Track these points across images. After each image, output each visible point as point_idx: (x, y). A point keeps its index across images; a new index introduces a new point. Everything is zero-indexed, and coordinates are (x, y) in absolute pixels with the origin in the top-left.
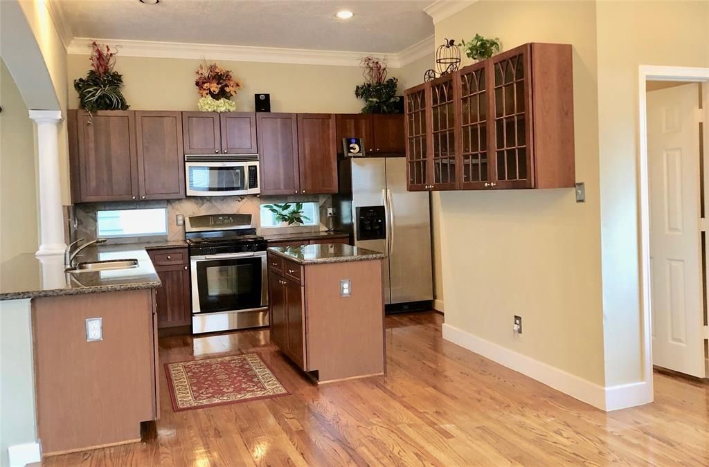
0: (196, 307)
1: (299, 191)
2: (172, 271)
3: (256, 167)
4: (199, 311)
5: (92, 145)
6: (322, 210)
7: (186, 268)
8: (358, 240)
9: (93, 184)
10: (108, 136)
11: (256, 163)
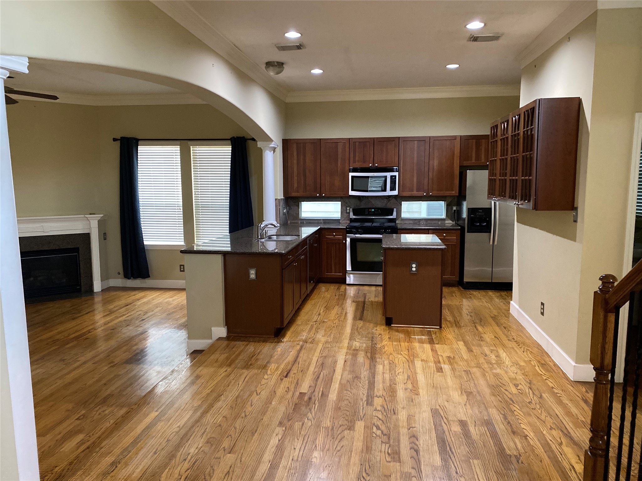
0: (349, 268)
1: (428, 193)
2: (336, 243)
3: (395, 176)
4: (351, 270)
5: (295, 161)
6: (449, 207)
7: (344, 241)
8: (468, 232)
9: (296, 185)
10: (305, 156)
11: (396, 174)
